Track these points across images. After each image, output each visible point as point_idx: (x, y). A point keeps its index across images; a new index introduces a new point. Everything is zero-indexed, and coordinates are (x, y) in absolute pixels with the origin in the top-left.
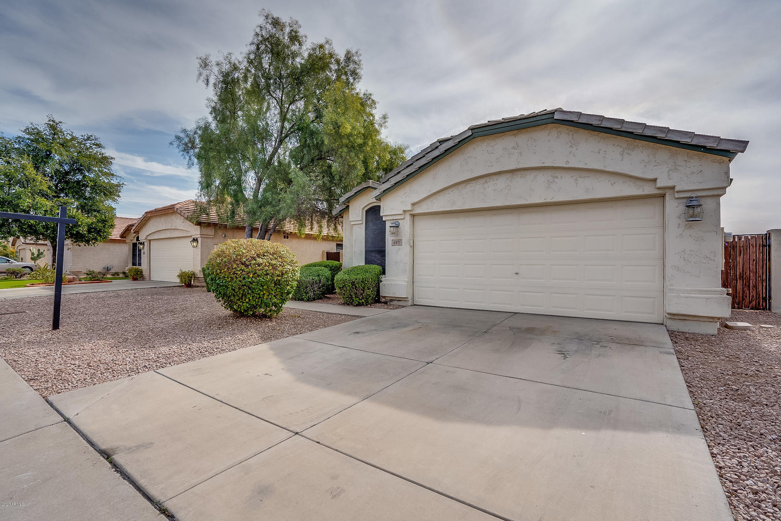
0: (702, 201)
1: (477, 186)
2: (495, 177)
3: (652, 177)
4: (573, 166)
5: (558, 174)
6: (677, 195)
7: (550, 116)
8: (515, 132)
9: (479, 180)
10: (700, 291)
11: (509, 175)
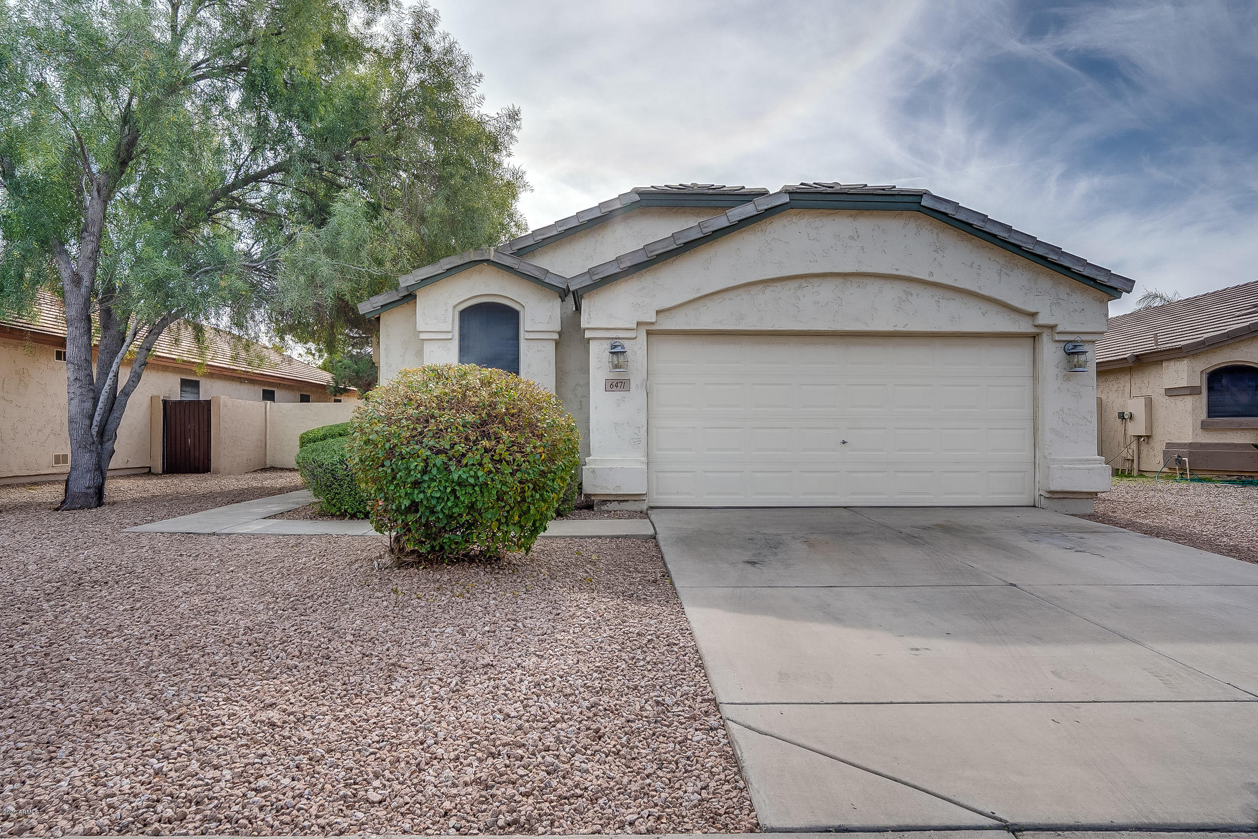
0: (1086, 348)
1: (786, 292)
2: (816, 281)
3: (1032, 310)
4: (938, 281)
5: (915, 289)
6: (1057, 337)
7: (916, 199)
8: (854, 212)
9: (787, 282)
10: (1080, 460)
11: (838, 281)
